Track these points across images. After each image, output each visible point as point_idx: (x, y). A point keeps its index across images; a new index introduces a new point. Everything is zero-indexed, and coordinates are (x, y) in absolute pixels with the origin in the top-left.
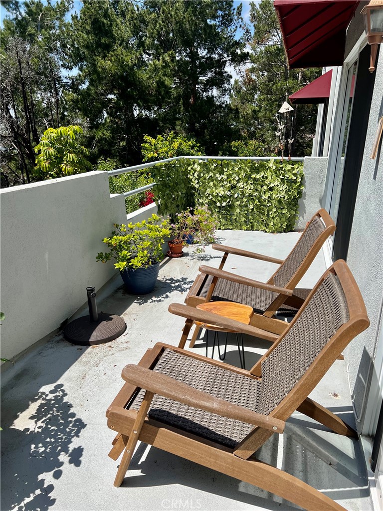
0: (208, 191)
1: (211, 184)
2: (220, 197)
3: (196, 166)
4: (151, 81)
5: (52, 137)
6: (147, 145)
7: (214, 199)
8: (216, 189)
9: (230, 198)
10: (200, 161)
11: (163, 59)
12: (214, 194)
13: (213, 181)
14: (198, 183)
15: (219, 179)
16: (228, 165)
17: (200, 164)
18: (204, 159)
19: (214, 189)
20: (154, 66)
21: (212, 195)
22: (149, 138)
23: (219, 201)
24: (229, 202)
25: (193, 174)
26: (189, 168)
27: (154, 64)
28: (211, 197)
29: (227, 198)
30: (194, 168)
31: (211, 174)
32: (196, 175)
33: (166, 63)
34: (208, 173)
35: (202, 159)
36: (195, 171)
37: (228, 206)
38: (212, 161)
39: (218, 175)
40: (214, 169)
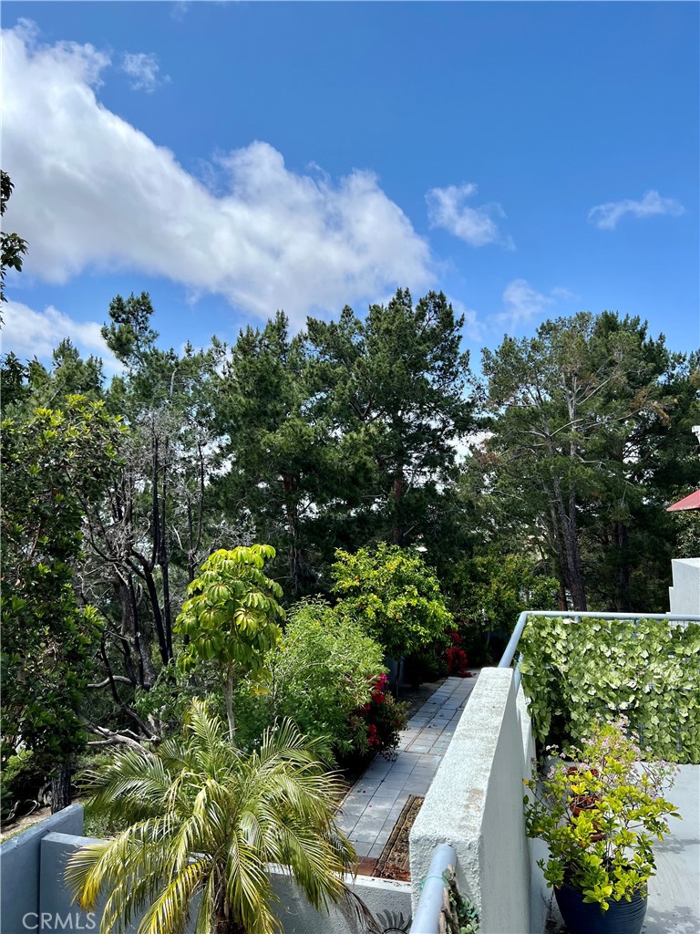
0: (587, 678)
1: (592, 664)
2: (614, 690)
3: (558, 630)
4: (345, 463)
5: (227, 567)
6: (340, 565)
7: (600, 695)
8: (603, 675)
9: (635, 693)
10: (567, 621)
11: (367, 430)
12: (600, 684)
13: (593, 658)
14: (565, 663)
15: (608, 654)
16: (622, 628)
17: (565, 626)
18: (573, 618)
19: (598, 675)
20: (350, 441)
21: (597, 687)
22: (344, 554)
23: (611, 698)
24: (634, 702)
25: (554, 645)
26: (544, 634)
27: (351, 438)
28: (592, 692)
29: (629, 694)
30: (553, 633)
31: (589, 646)
32: (559, 646)
33: (371, 437)
34: (584, 643)
35: (568, 617)
36: (557, 638)
37: (633, 709)
38: (590, 621)
39: (603, 648)
40: (596, 637)
